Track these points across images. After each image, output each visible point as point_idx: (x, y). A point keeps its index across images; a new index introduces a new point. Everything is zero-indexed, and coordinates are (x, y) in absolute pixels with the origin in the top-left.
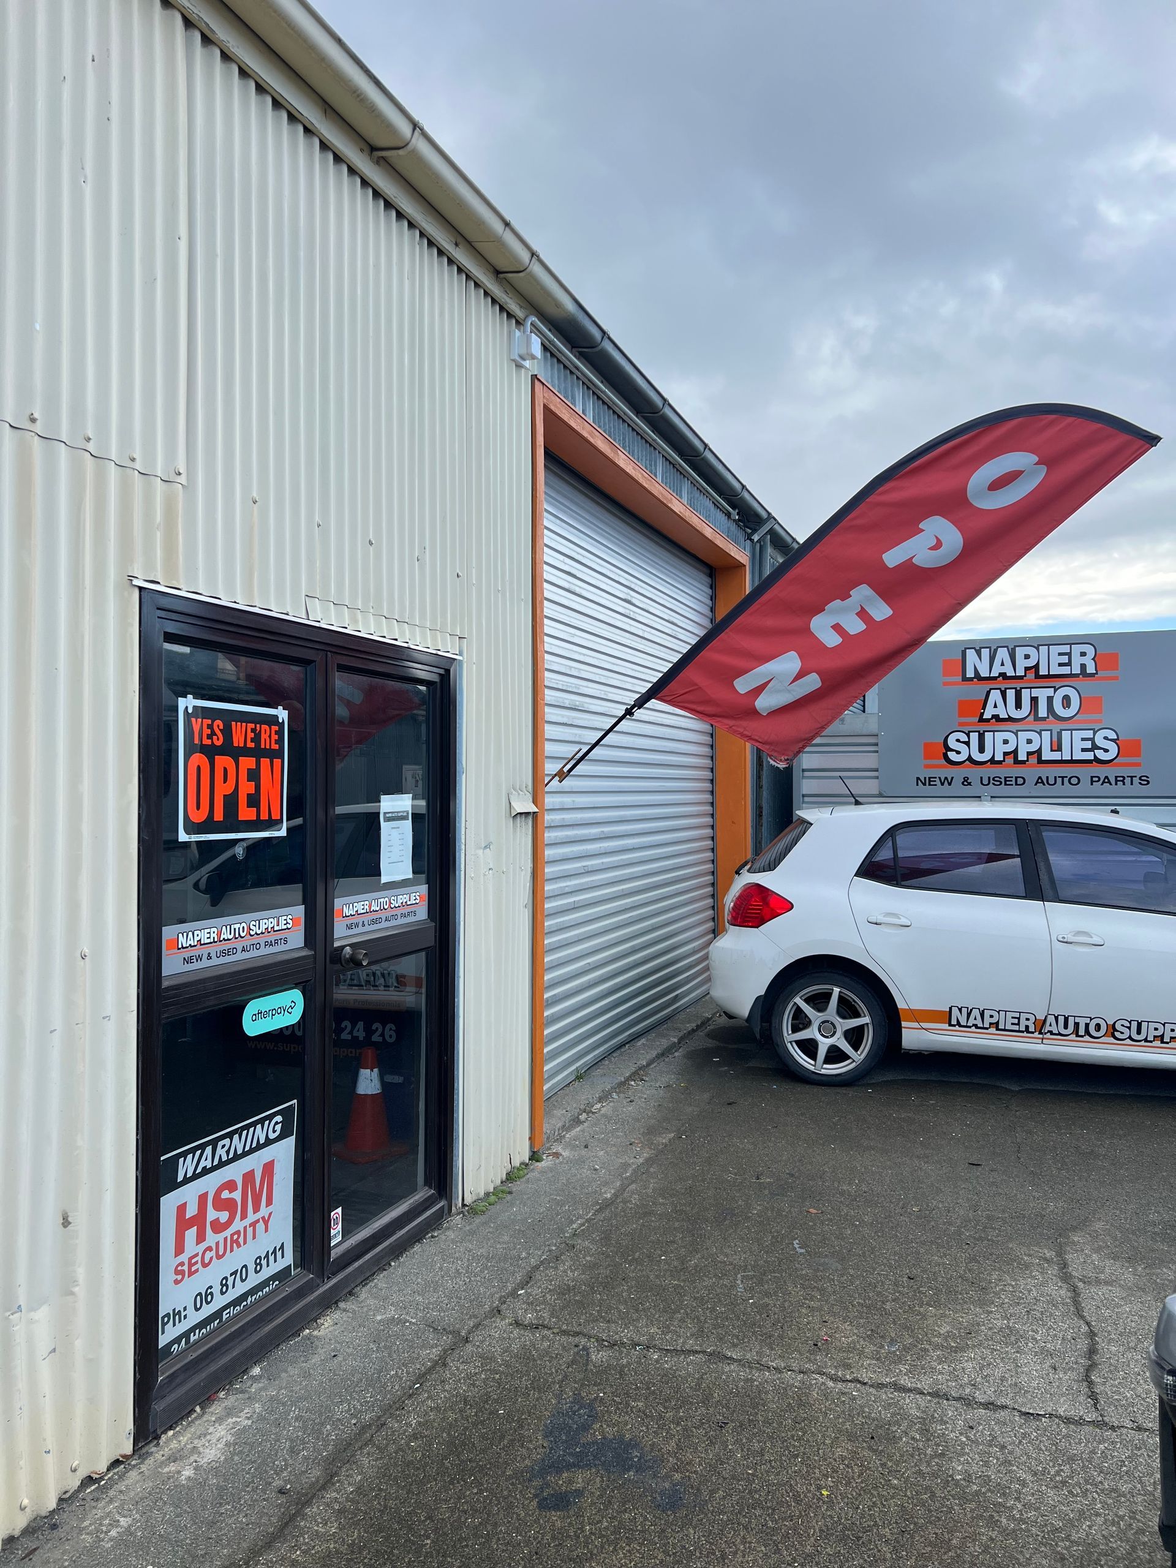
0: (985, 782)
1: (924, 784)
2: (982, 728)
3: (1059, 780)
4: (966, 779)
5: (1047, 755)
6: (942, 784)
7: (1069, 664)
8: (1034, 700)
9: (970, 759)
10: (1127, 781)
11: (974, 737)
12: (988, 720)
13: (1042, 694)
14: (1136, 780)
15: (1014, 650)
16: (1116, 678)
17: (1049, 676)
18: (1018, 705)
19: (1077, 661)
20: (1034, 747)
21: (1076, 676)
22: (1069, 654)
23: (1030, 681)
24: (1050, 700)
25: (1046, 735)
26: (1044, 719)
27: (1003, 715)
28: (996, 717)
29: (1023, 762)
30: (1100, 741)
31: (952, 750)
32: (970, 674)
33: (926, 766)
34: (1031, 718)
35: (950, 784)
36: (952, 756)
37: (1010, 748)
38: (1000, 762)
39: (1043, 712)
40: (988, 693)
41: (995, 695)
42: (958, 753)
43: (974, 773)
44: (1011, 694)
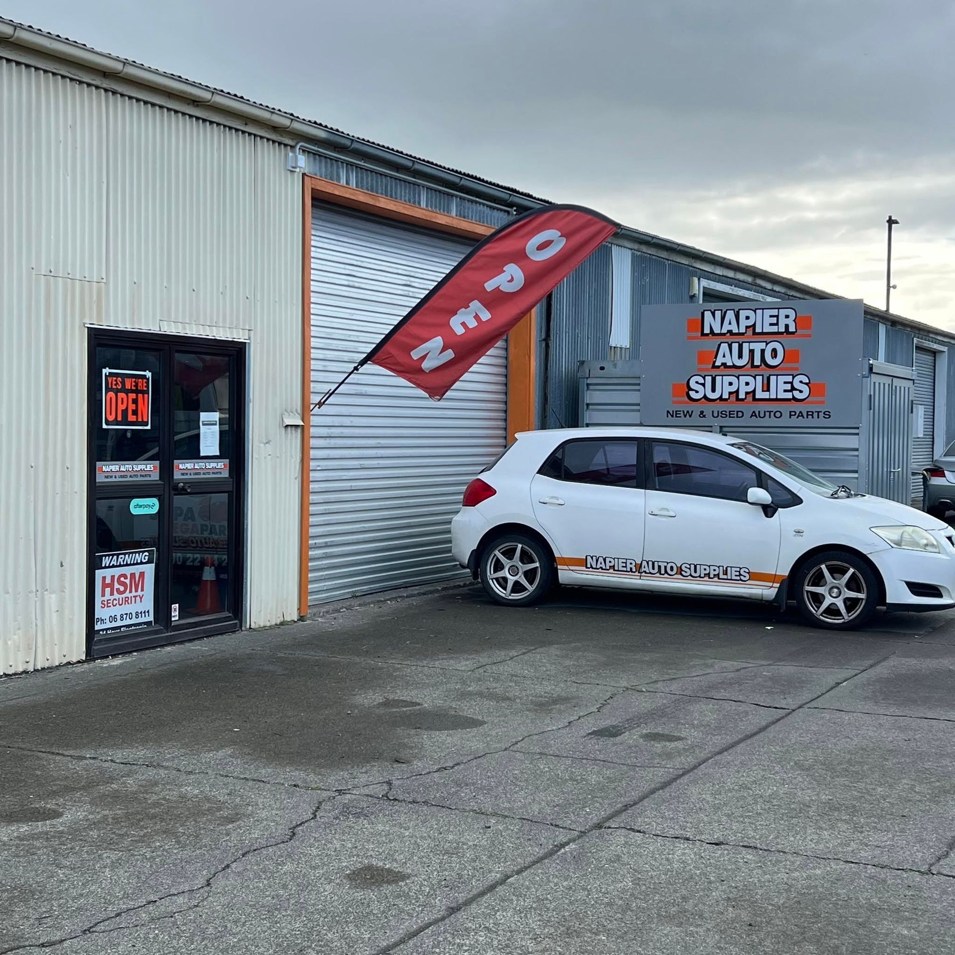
0: (716, 415)
1: (672, 416)
2: (714, 372)
3: (767, 414)
4: (702, 412)
5: (760, 395)
6: (685, 416)
7: (777, 324)
8: (752, 352)
9: (705, 397)
10: (815, 415)
11: (709, 379)
12: (718, 367)
13: (757, 347)
14: (821, 415)
15: (738, 312)
16: (809, 336)
17: (762, 333)
18: (740, 356)
19: (783, 322)
20: (750, 388)
21: (782, 333)
22: (777, 317)
23: (749, 337)
24: (763, 351)
25: (759, 378)
26: (758, 367)
27: (729, 364)
28: (724, 364)
29: (742, 400)
30: (797, 385)
31: (693, 390)
32: (707, 330)
33: (674, 402)
34: (749, 365)
35: (690, 416)
36: (692, 394)
37: (733, 389)
38: (726, 400)
39: (757, 362)
40: (719, 346)
41: (724, 347)
42: (697, 392)
43: (708, 408)
44: (735, 347)
